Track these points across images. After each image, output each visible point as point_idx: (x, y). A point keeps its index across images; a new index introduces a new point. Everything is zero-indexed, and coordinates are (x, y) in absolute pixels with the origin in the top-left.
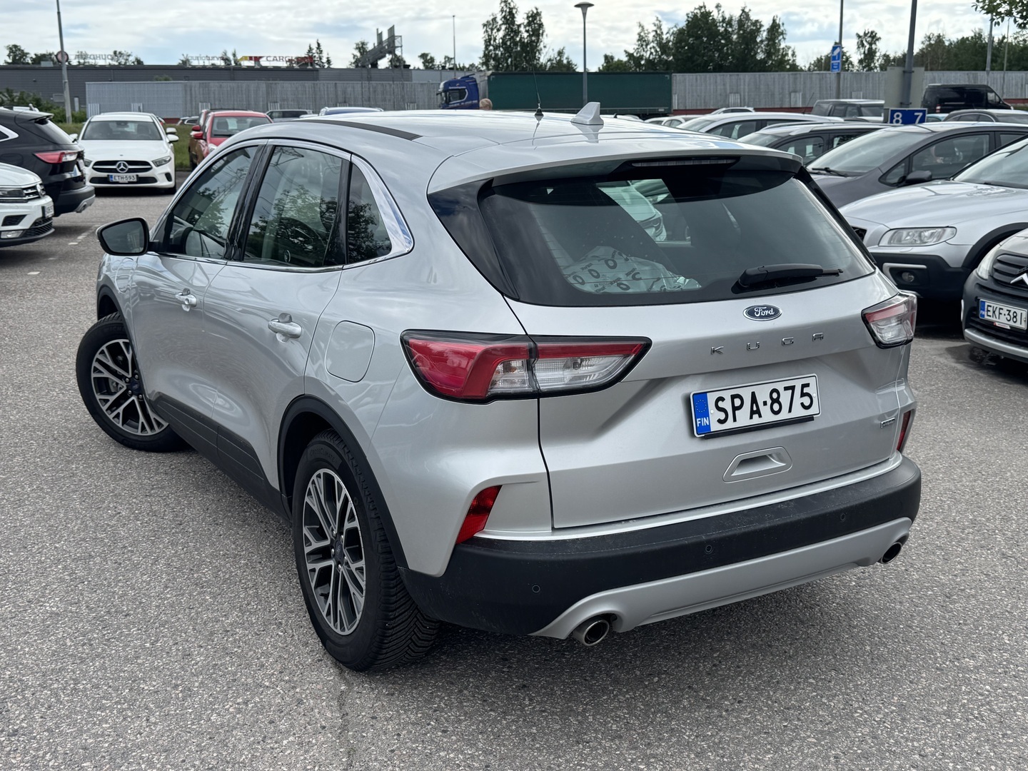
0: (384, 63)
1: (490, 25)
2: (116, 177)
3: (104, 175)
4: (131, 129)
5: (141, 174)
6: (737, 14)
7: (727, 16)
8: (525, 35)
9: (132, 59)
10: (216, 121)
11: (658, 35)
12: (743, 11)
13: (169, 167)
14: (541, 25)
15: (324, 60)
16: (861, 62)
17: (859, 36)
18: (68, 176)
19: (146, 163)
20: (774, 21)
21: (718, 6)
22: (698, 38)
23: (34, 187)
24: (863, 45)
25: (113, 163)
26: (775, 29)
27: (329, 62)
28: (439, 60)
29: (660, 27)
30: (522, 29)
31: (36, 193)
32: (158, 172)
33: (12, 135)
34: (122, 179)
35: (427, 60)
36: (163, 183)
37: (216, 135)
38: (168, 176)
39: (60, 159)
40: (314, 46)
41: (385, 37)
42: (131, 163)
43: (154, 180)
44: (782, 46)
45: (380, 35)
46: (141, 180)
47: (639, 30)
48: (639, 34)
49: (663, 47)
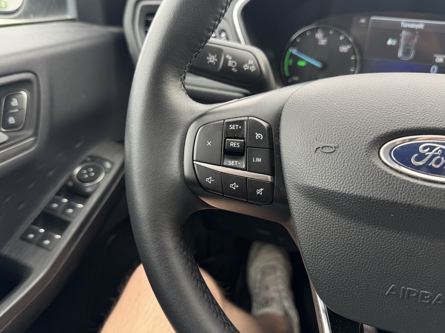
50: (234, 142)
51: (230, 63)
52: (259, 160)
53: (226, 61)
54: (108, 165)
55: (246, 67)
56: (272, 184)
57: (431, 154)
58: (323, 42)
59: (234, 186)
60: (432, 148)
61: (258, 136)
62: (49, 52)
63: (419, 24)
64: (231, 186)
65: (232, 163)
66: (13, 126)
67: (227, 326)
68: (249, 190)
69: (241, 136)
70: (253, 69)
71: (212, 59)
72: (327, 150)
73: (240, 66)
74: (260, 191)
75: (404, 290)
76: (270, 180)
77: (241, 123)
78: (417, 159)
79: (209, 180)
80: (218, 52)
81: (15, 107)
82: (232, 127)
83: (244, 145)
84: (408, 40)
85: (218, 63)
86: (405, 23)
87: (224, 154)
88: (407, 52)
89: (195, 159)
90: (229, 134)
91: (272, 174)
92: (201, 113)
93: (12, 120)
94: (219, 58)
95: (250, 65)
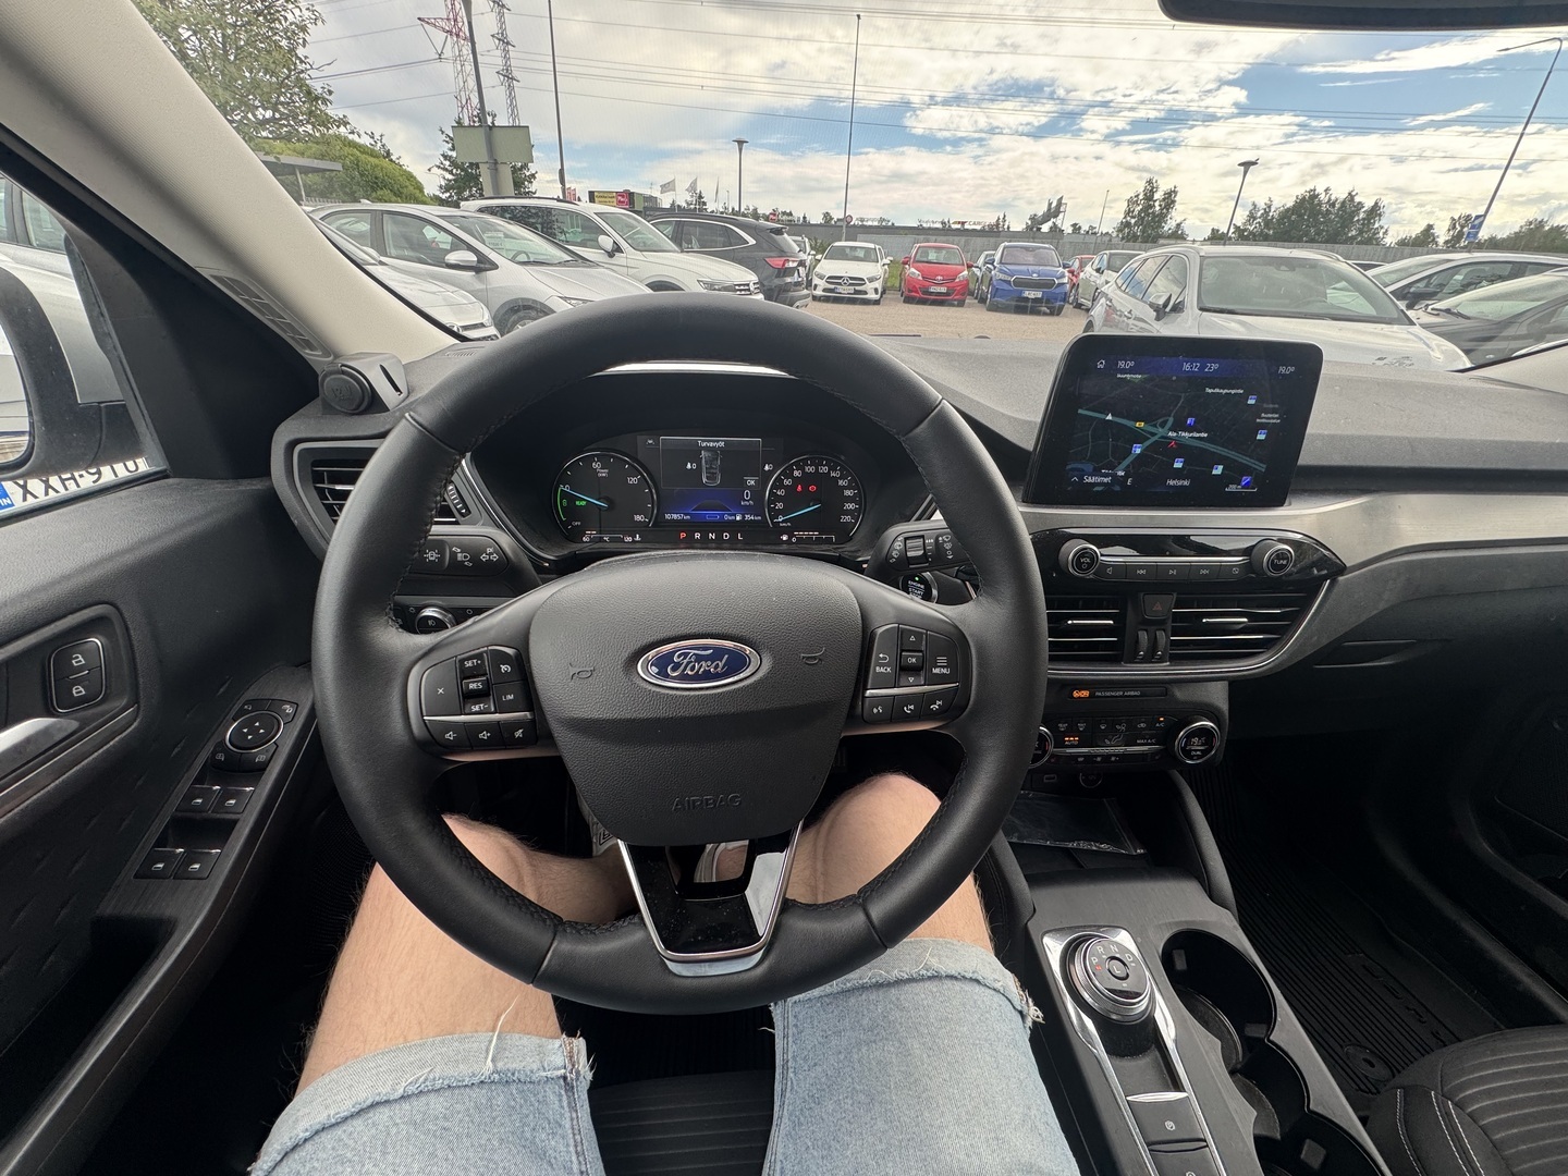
0: (1045, 228)
1: (1132, 202)
2: (840, 289)
3: (833, 287)
4: (861, 254)
5: (857, 288)
6: (1342, 196)
7: (1333, 198)
8: (1158, 208)
9: (890, 224)
10: (920, 251)
11: (1266, 212)
12: (1350, 194)
13: (878, 285)
14: (1173, 202)
15: (1006, 227)
16: (1446, 242)
17: (1454, 219)
18: (789, 280)
19: (862, 280)
20: (1376, 203)
21: (1327, 190)
22: (1301, 216)
23: (748, 285)
24: (1454, 227)
25: (840, 278)
26: (1375, 211)
27: (1008, 228)
28: (1085, 228)
29: (1269, 207)
30: (1157, 204)
31: (749, 290)
32: (869, 287)
33: (752, 241)
34: (845, 290)
35: (1076, 228)
36: (872, 296)
37: (918, 262)
38: (876, 290)
39: (784, 265)
40: (1001, 217)
41: (1054, 205)
42: (851, 278)
43: (866, 293)
44: (1376, 225)
45: (1050, 204)
46: (857, 292)
47: (1252, 207)
48: (1250, 212)
49: (1268, 223)
50: (473, 682)
51: (460, 557)
52: (510, 697)
53: (454, 555)
54: (289, 709)
55: (484, 558)
56: (533, 721)
57: (685, 661)
58: (603, 473)
59: (484, 735)
60: (686, 655)
61: (504, 668)
62: (129, 559)
63: (720, 443)
64: (481, 736)
65: (476, 708)
66: (82, 700)
67: (510, 899)
68: (505, 735)
69: (482, 672)
70: (495, 557)
71: (432, 556)
72: (584, 675)
73: (475, 558)
74: (519, 733)
75: (688, 801)
76: (529, 717)
77: (479, 656)
78: (674, 670)
79: (450, 736)
80: (440, 545)
81: (81, 669)
82: (469, 664)
83: (487, 683)
84: (710, 462)
85: (441, 559)
86: (704, 442)
87: (464, 698)
88: (711, 477)
89: (424, 714)
90: (466, 674)
91: (530, 709)
92: (427, 648)
93: (78, 691)
94: (442, 552)
95: (491, 554)
